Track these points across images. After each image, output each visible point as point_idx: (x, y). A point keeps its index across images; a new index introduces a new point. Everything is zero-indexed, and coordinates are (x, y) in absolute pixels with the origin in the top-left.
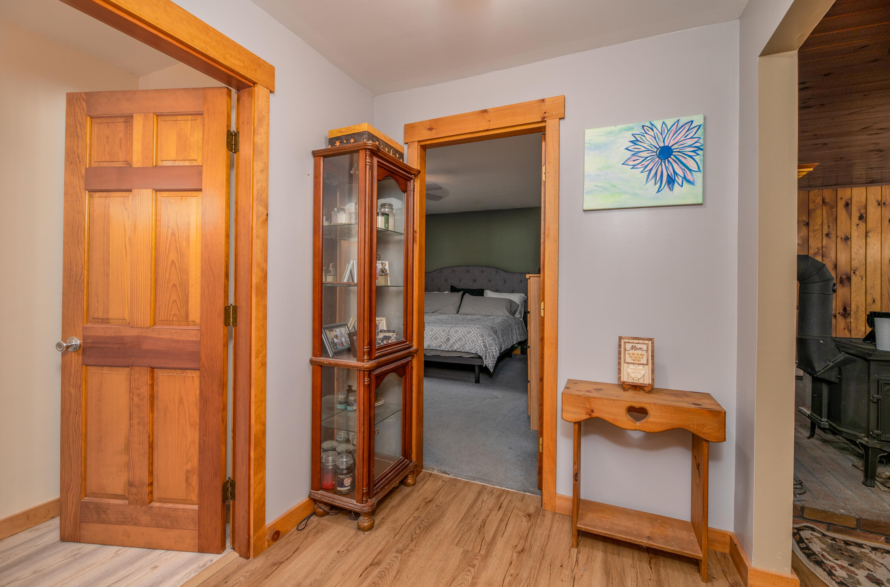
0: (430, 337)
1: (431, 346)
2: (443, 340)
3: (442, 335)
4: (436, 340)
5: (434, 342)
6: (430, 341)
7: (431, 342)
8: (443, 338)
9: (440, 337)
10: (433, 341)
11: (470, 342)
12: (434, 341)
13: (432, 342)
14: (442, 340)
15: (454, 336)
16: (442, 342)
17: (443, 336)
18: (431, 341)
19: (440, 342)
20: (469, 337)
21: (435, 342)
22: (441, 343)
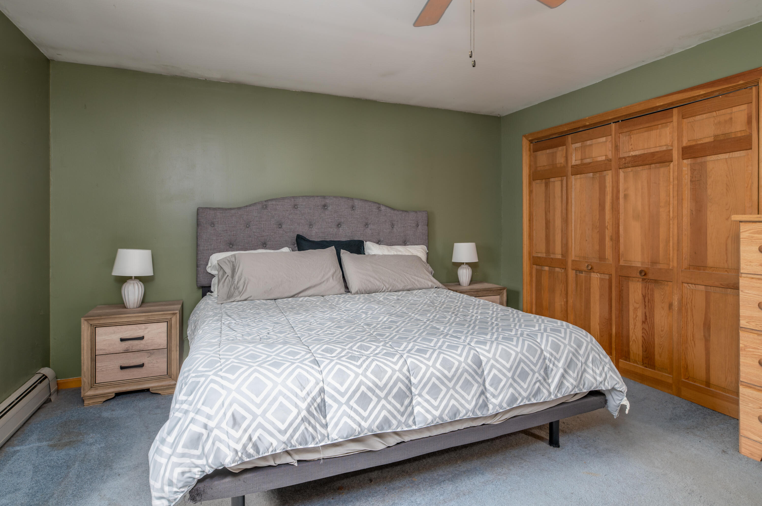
0: (509, 375)
1: (516, 399)
2: (540, 374)
3: (532, 362)
4: (524, 380)
5: (522, 387)
6: (511, 385)
7: (515, 389)
8: (536, 369)
9: (532, 370)
10: (519, 384)
11: (591, 365)
12: (522, 384)
13: (518, 388)
14: (537, 375)
15: (555, 358)
16: (539, 381)
17: (535, 365)
18: (515, 385)
19: (535, 383)
20: (584, 353)
21: (525, 386)
22: (538, 384)
